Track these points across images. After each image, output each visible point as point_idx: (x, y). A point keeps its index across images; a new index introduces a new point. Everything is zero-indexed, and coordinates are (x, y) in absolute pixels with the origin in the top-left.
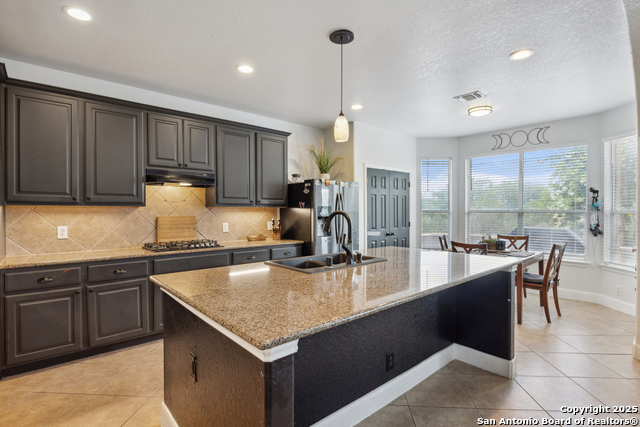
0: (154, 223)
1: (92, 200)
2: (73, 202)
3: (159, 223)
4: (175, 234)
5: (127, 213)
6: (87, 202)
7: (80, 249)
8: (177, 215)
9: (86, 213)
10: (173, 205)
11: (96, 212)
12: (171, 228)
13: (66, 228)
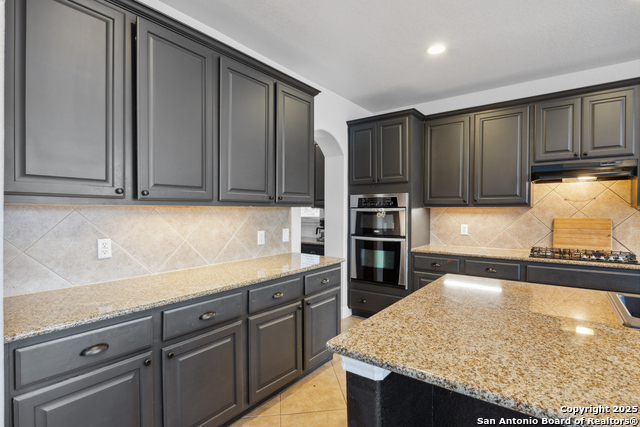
0: (550, 226)
1: (479, 202)
2: (464, 204)
3: (555, 225)
4: (577, 241)
5: (519, 214)
6: (476, 204)
7: (477, 245)
8: (581, 216)
9: (483, 213)
10: (577, 205)
11: (490, 213)
12: (571, 233)
13: (466, 226)
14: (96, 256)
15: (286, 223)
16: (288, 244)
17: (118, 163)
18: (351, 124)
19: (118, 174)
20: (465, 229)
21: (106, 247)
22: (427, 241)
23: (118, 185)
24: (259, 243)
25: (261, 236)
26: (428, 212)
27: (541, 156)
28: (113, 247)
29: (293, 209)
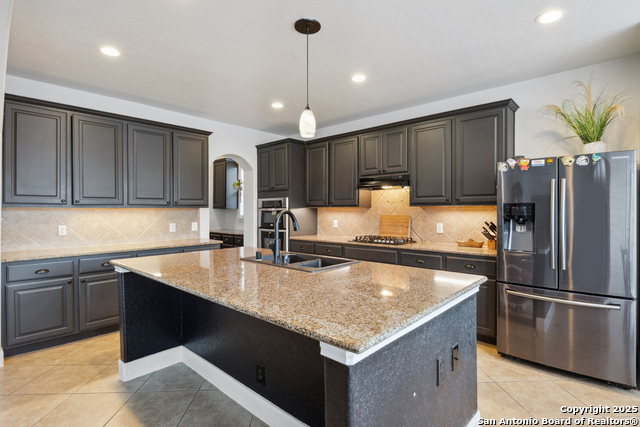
14: (57, 234)
15: (196, 218)
16: (198, 233)
17: (63, 187)
18: (259, 147)
19: (63, 192)
20: (336, 223)
21: (63, 230)
22: (315, 233)
23: (63, 198)
24: (171, 231)
25: (172, 227)
26: (315, 211)
27: (364, 172)
28: (67, 230)
29: (201, 209)
